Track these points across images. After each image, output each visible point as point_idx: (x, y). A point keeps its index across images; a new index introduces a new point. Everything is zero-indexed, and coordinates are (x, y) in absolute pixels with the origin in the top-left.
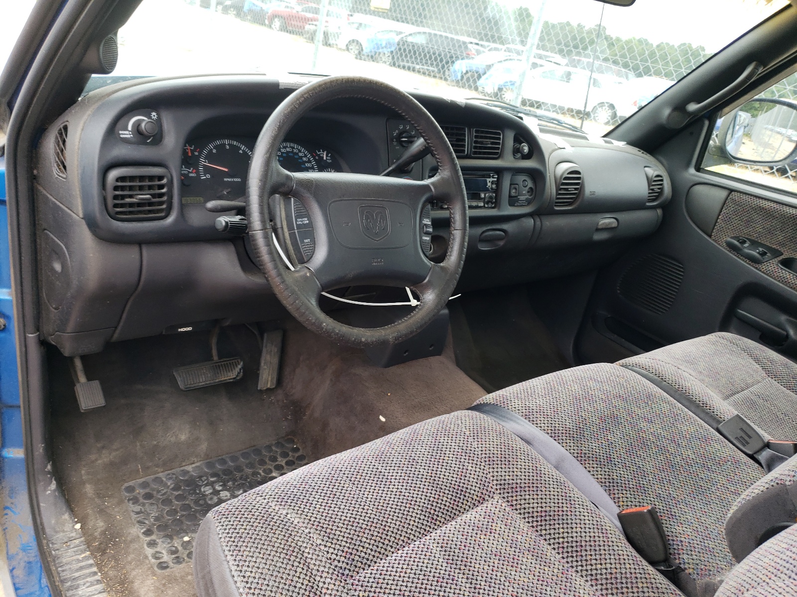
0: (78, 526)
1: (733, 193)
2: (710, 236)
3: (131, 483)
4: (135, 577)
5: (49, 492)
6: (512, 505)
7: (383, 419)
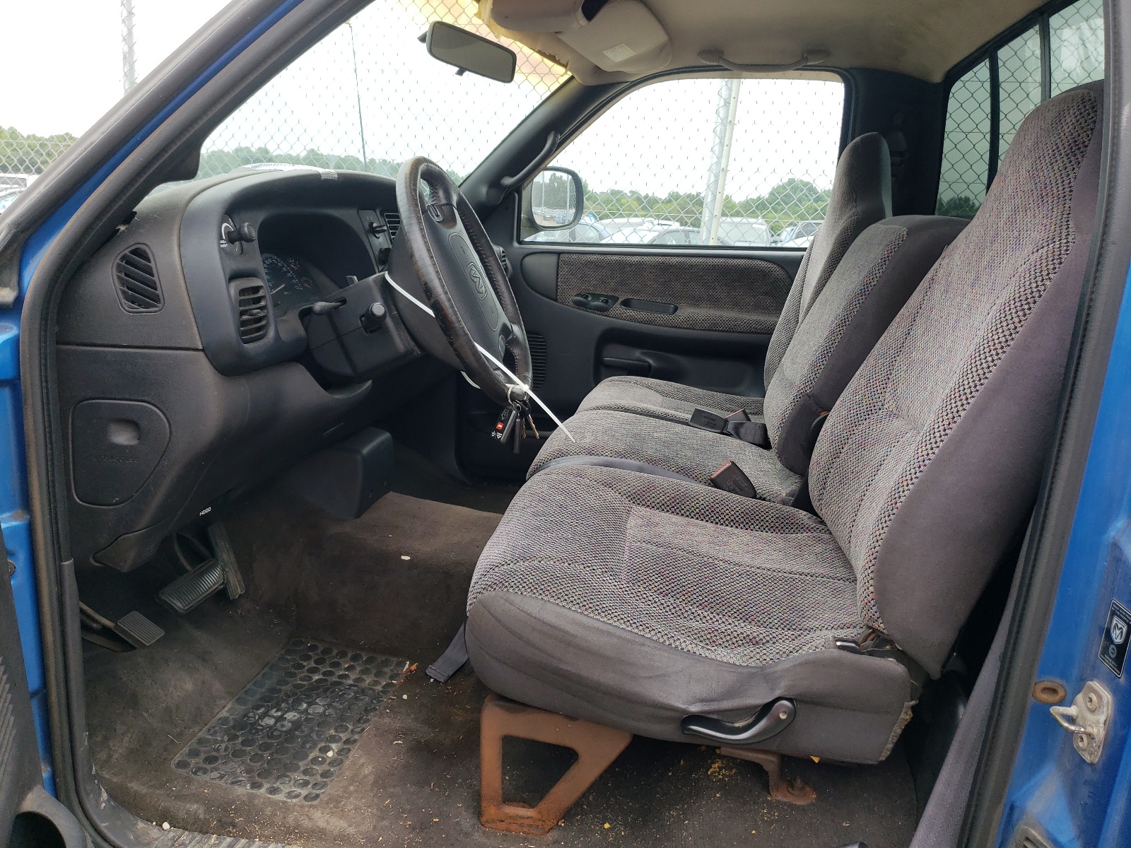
0: (166, 825)
1: (562, 255)
2: (556, 300)
3: (178, 758)
4: (296, 820)
5: (104, 805)
6: (648, 506)
7: (407, 558)
